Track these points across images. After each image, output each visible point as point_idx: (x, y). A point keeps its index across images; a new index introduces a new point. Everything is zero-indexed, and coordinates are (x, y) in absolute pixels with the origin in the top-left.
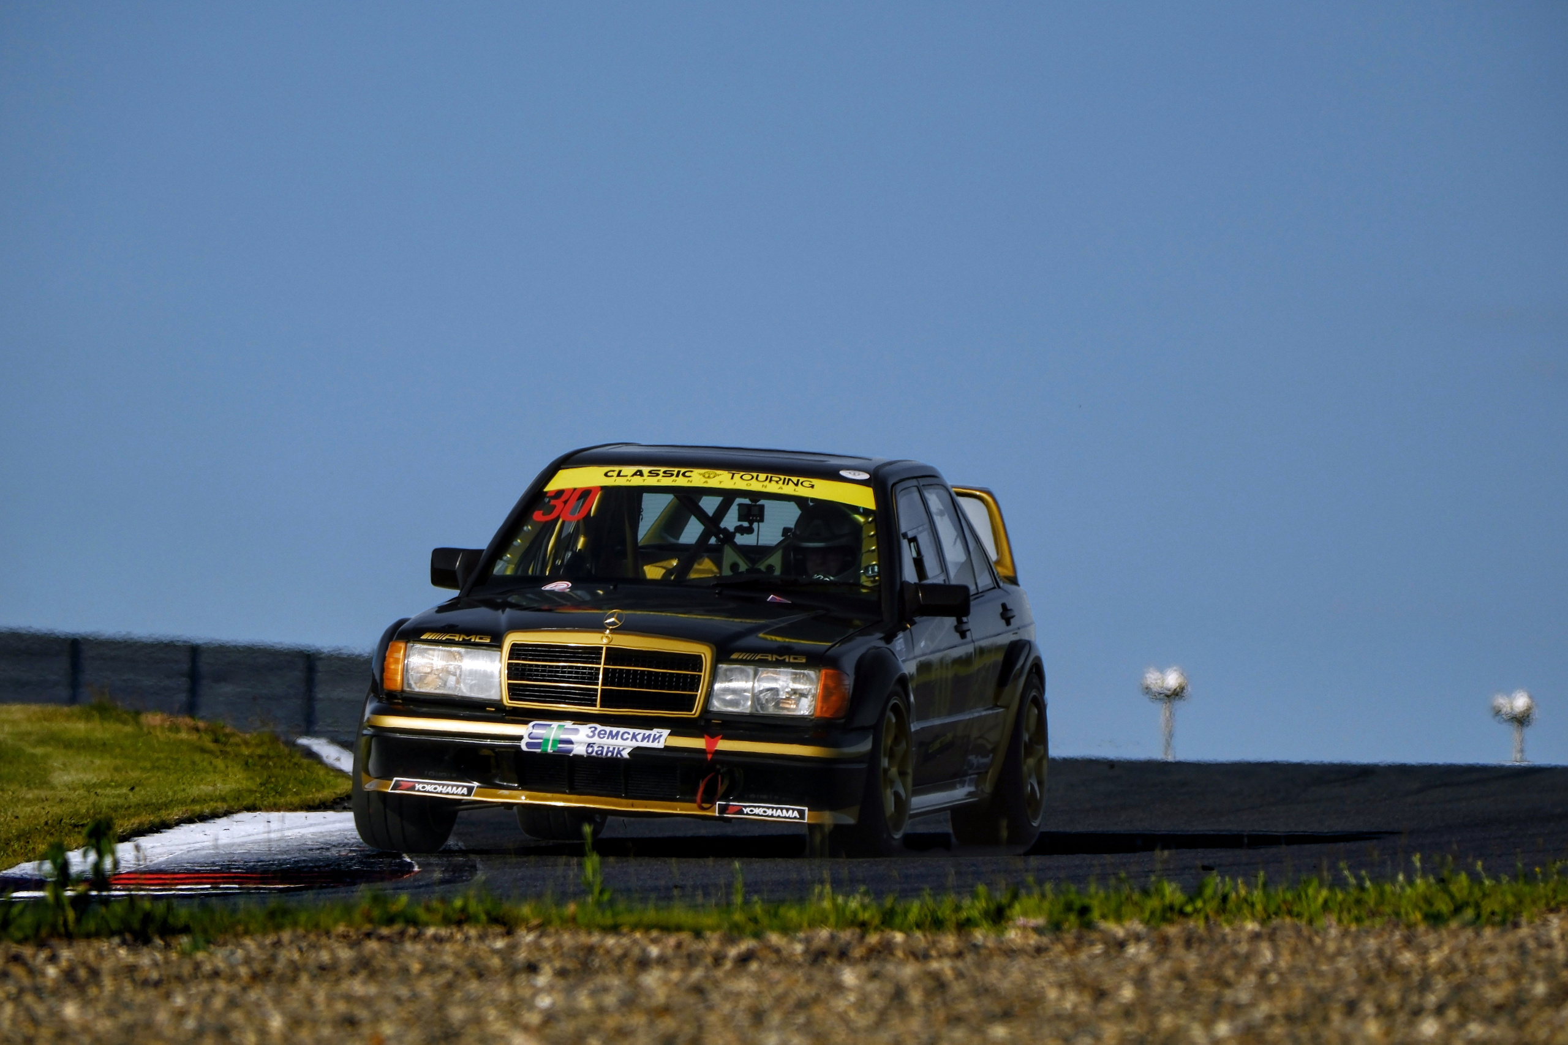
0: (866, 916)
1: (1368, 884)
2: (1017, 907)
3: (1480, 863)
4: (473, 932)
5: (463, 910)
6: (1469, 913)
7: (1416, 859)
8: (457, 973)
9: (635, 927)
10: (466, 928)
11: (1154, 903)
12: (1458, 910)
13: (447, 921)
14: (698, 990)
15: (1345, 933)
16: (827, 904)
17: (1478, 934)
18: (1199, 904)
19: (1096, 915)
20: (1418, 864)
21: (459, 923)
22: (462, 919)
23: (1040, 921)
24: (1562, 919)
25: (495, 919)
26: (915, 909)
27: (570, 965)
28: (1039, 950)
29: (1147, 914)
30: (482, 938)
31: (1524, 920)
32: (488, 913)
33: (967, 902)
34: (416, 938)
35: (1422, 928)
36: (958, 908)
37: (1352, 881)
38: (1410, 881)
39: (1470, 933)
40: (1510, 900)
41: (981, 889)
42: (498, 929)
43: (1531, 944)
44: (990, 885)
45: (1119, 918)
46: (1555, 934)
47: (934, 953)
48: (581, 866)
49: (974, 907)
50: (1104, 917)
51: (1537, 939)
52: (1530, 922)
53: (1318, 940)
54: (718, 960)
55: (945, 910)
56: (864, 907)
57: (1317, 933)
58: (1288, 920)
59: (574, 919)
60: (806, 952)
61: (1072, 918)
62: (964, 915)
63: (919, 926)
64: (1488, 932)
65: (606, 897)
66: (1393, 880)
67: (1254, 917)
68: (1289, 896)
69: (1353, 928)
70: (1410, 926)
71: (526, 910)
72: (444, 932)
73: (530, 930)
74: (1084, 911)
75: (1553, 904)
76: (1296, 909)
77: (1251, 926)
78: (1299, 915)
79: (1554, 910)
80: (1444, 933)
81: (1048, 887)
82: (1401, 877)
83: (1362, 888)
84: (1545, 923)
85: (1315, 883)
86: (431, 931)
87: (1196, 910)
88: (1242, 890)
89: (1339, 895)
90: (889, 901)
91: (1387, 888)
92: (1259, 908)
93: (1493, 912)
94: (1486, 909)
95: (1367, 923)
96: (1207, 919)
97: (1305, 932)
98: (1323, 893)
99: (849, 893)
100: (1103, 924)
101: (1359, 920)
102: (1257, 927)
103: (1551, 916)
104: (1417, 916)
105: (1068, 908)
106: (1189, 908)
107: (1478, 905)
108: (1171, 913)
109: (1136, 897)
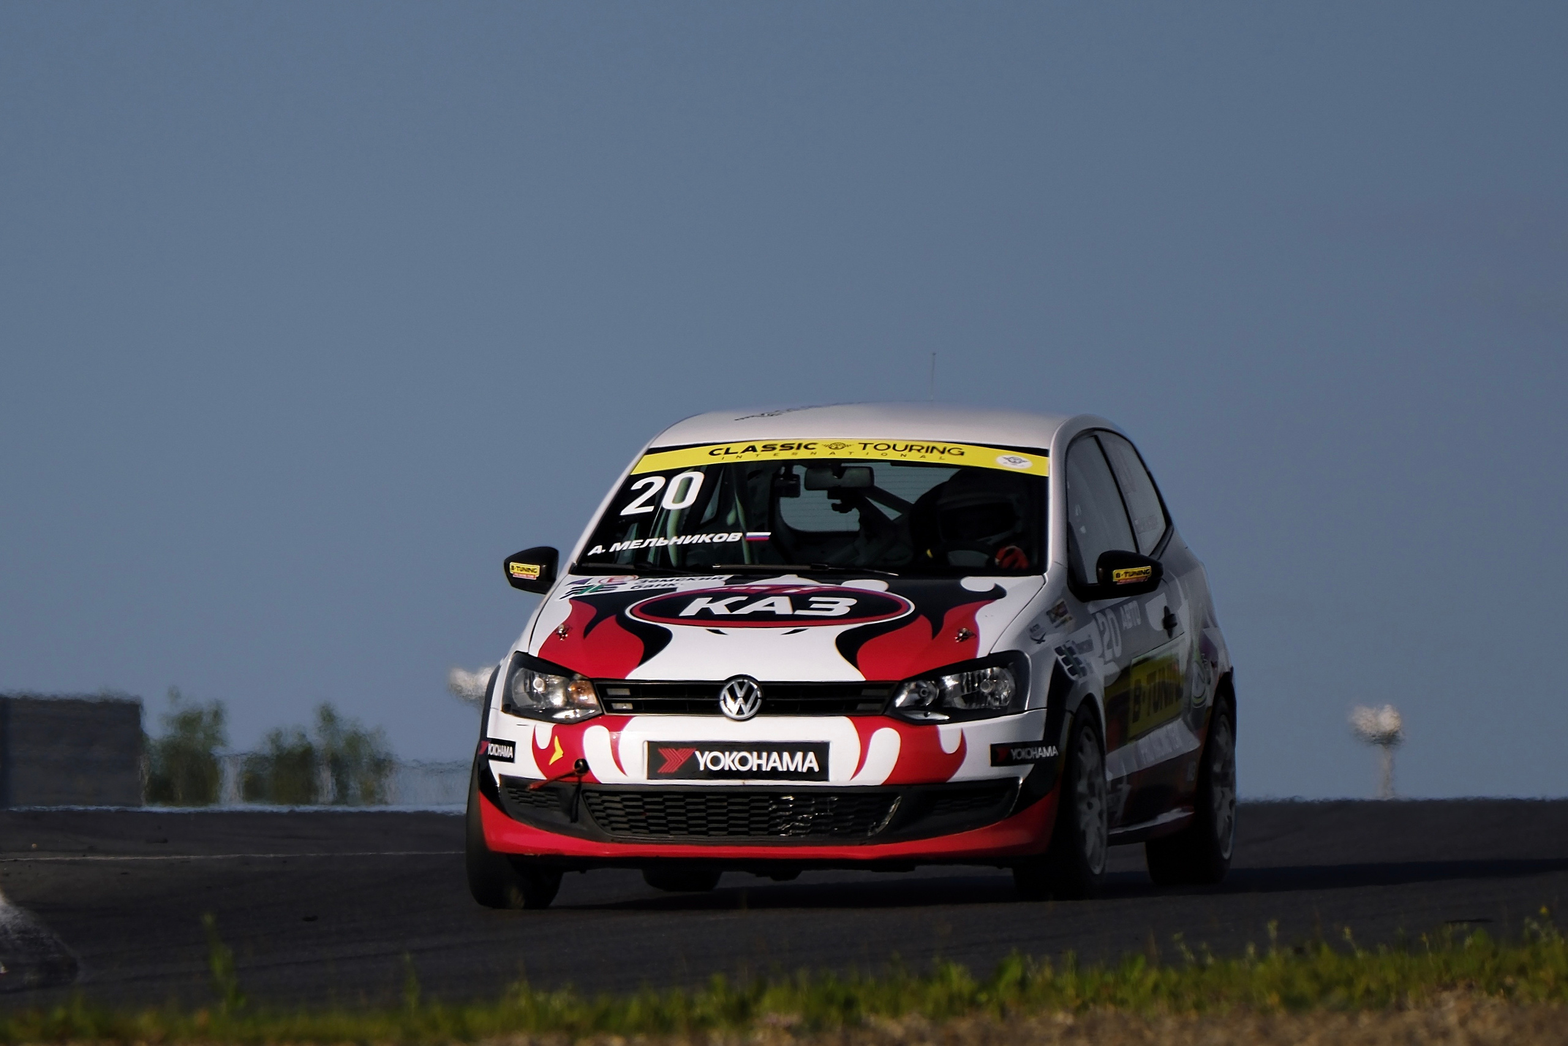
0: (573, 1016)
1: (1210, 960)
2: (767, 1001)
3: (1347, 931)
6: (1339, 995)
7: (1272, 927)
11: (936, 991)
12: (1325, 989)
15: (1184, 1026)
16: (523, 1002)
17: (1353, 1020)
19: (863, 1011)
23: (794, 1018)
24: (1458, 998)
26: (635, 1009)
29: (930, 1007)
31: (1410, 1002)
33: (700, 997)
35: (1281, 1014)
36: (690, 1005)
38: (1262, 955)
39: (1342, 1019)
40: (1392, 977)
41: (718, 979)
43: (1422, 1033)
45: (895, 1011)
46: (1452, 1019)
49: (708, 1003)
50: (874, 1010)
51: (1428, 1024)
52: (1418, 1006)
53: (1149, 1035)
55: (675, 1007)
56: (571, 1007)
57: (1149, 1026)
58: (1111, 1009)
61: (834, 1013)
62: (698, 1012)
63: (640, 1027)
64: (1365, 1020)
65: (242, 1003)
66: (1240, 953)
67: (1065, 1008)
68: (1110, 978)
69: (1193, 1016)
70: (1266, 1012)
74: (849, 1004)
75: (1446, 978)
76: (1119, 995)
77: (1062, 1018)
78: (1123, 1002)
79: (1450, 986)
80: (1311, 1022)
81: (802, 975)
83: (1202, 967)
84: (1438, 1005)
85: (1141, 962)
87: (989, 1001)
88: (1048, 973)
89: (1173, 976)
90: (603, 1001)
91: (1234, 964)
92: (1070, 991)
93: (1368, 992)
94: (1359, 988)
95: (1210, 1010)
96: (1003, 1012)
97: (1133, 1025)
98: (1153, 976)
99: (551, 989)
100: (873, 1020)
101: (1198, 1006)
102: (1070, 1020)
103: (1445, 995)
104: (1273, 999)
105: (829, 999)
106: (983, 997)
107: (1349, 983)
108: (956, 1005)
109: (914, 984)
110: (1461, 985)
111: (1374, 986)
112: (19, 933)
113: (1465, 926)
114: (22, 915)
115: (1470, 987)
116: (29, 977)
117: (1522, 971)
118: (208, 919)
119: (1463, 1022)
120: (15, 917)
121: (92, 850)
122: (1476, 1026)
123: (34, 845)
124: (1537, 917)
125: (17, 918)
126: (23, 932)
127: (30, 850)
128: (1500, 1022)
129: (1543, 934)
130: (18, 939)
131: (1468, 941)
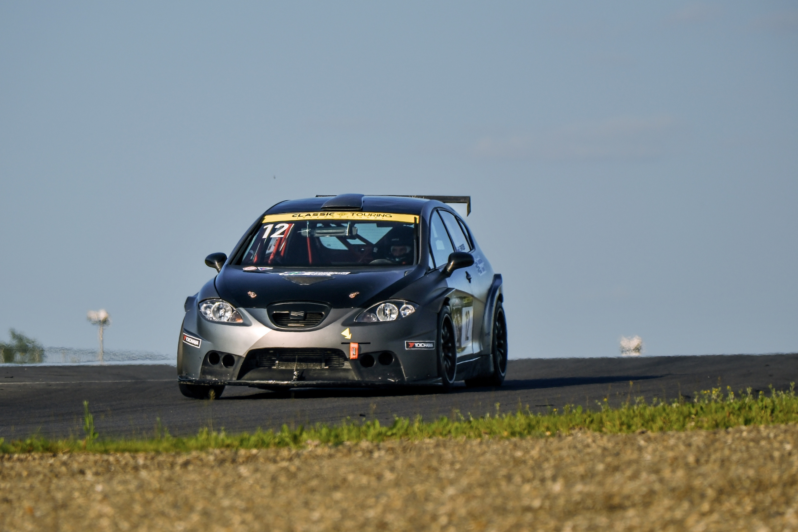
4: (36, 456)
5: (31, 445)
8: (45, 475)
9: (117, 450)
10: (33, 454)
13: (23, 451)
14: (169, 479)
18: (394, 431)
20: (498, 408)
21: (29, 452)
22: (30, 450)
25: (47, 449)
27: (100, 470)
28: (331, 456)
30: (41, 458)
32: (43, 446)
34: (10, 459)
37: (463, 418)
42: (49, 454)
44: (289, 424)
47: (278, 458)
48: (84, 420)
54: (172, 465)
59: (85, 448)
60: (215, 460)
71: (61, 443)
72: (23, 456)
73: (64, 453)
82: (488, 415)
86: (16, 456)
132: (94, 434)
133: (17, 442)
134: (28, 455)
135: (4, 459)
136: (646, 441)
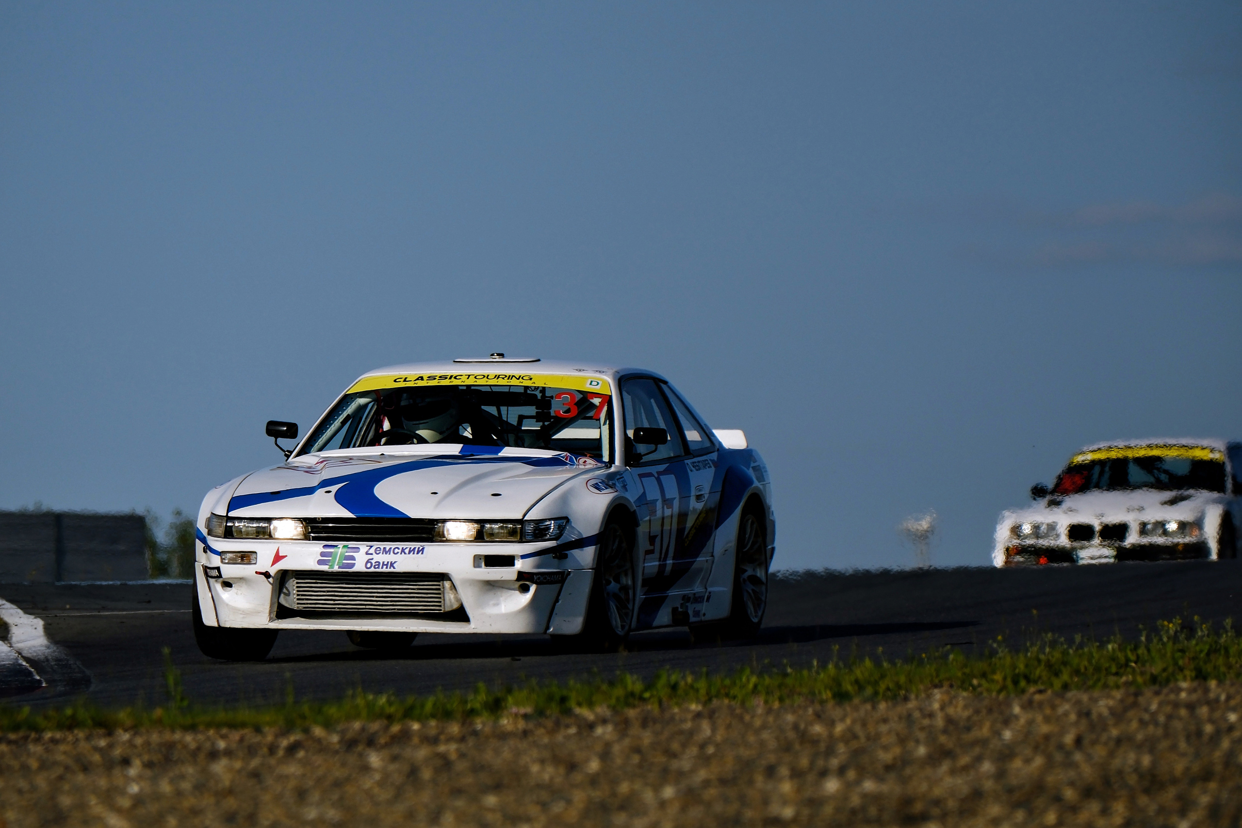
0: (391, 710)
1: (789, 670)
2: (511, 699)
3: (881, 650)
4: (81, 734)
5: (73, 717)
6: (869, 691)
7: (835, 649)
8: (67, 769)
9: (209, 725)
10: (76, 732)
11: (619, 692)
12: (861, 688)
13: (60, 726)
15: (769, 711)
16: (359, 702)
17: (875, 708)
18: (655, 691)
19: (572, 704)
21: (70, 728)
22: (71, 725)
23: (528, 709)
24: (942, 693)
25: (99, 723)
26: (430, 703)
27: (155, 758)
29: (613, 702)
30: (88, 738)
31: (913, 696)
32: (93, 719)
33: (470, 696)
34: (37, 740)
35: (831, 704)
36: (464, 702)
38: (823, 665)
39: (868, 706)
40: (902, 679)
42: (102, 731)
43: (917, 714)
44: (487, 682)
45: (591, 704)
46: (936, 706)
47: (442, 738)
48: (164, 675)
49: (479, 698)
50: (579, 704)
51: (921, 710)
52: (918, 697)
53: (747, 718)
54: (272, 749)
55: (454, 703)
56: (390, 703)
57: (747, 711)
58: (726, 701)
59: (160, 721)
60: (342, 741)
61: (553, 706)
62: (469, 706)
63: (433, 716)
64: (882, 706)
65: (185, 703)
66: (808, 666)
67: (698, 701)
68: (727, 682)
69: (776, 705)
70: (822, 703)
71: (121, 714)
72: (58, 735)
73: (126, 730)
74: (563, 700)
75: (936, 681)
76: (732, 692)
77: (694, 707)
78: (734, 697)
79: (937, 686)
80: (848, 709)
82: (816, 664)
83: (784, 675)
84: (929, 696)
85: (748, 671)
86: (48, 735)
87: (652, 696)
88: (689, 679)
89: (767, 680)
90: (410, 700)
91: (805, 673)
92: (703, 692)
93: (888, 689)
94: (882, 686)
95: (788, 702)
96: (660, 703)
97: (738, 711)
98: (754, 680)
99: (379, 692)
100: (578, 710)
101: (781, 700)
102: (700, 708)
103: (936, 691)
104: (827, 695)
105: (550, 698)
106: (647, 695)
107: (876, 683)
108: (632, 699)
109: (604, 687)
110: (946, 684)
111: (891, 686)
112: (56, 661)
113: (949, 647)
114: (58, 650)
115: (951, 686)
116: (60, 688)
117: (984, 675)
118: (166, 651)
119: (942, 708)
120: (54, 651)
121: (104, 608)
122: (951, 711)
123: (68, 607)
124: (995, 640)
125: (56, 652)
126: (58, 660)
127: (66, 609)
128: (966, 707)
129: (1000, 651)
130: (55, 665)
131: (951, 657)
132: (182, 699)
133: (51, 713)
134: (67, 733)
135: (30, 740)
136: (1023, 707)
